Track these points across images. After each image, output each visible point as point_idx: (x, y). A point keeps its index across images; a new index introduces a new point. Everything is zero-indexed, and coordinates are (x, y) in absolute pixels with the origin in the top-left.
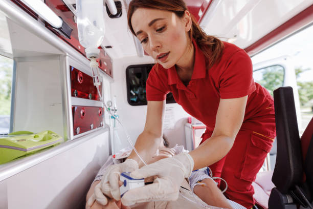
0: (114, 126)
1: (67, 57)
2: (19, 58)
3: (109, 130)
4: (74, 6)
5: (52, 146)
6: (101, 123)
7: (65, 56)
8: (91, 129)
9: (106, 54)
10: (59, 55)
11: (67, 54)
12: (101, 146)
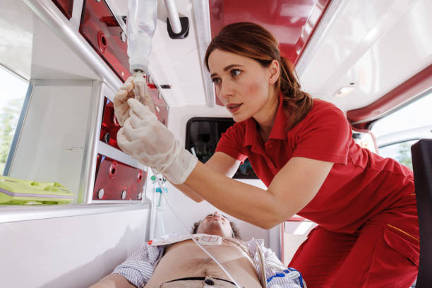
0: (159, 204)
1: (104, 85)
2: (37, 80)
3: (150, 208)
4: (124, 19)
5: (56, 203)
6: (140, 195)
7: (101, 82)
8: (121, 199)
9: (160, 97)
10: (93, 80)
11: (105, 80)
12: (133, 228)
